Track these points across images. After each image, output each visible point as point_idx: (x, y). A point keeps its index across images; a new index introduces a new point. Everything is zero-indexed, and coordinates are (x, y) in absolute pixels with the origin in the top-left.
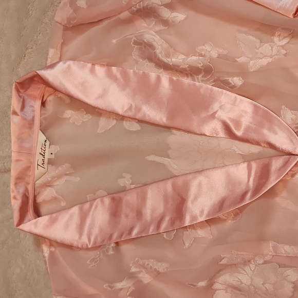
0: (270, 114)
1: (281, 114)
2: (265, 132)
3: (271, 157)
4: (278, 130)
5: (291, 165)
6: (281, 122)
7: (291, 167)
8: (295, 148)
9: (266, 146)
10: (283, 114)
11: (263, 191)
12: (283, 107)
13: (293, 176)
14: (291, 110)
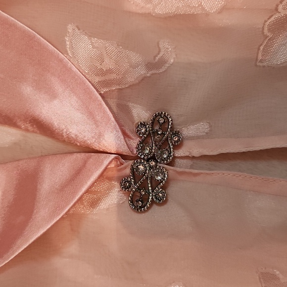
0: (40, 44)
1: (65, 45)
2: (27, 90)
3: (43, 156)
4: (58, 87)
5: (89, 177)
6: (65, 66)
7: (89, 183)
8: (100, 135)
9: (30, 128)
10: (72, 47)
11: (19, 248)
12: (70, 28)
13: (94, 204)
14: (90, 36)
